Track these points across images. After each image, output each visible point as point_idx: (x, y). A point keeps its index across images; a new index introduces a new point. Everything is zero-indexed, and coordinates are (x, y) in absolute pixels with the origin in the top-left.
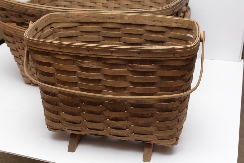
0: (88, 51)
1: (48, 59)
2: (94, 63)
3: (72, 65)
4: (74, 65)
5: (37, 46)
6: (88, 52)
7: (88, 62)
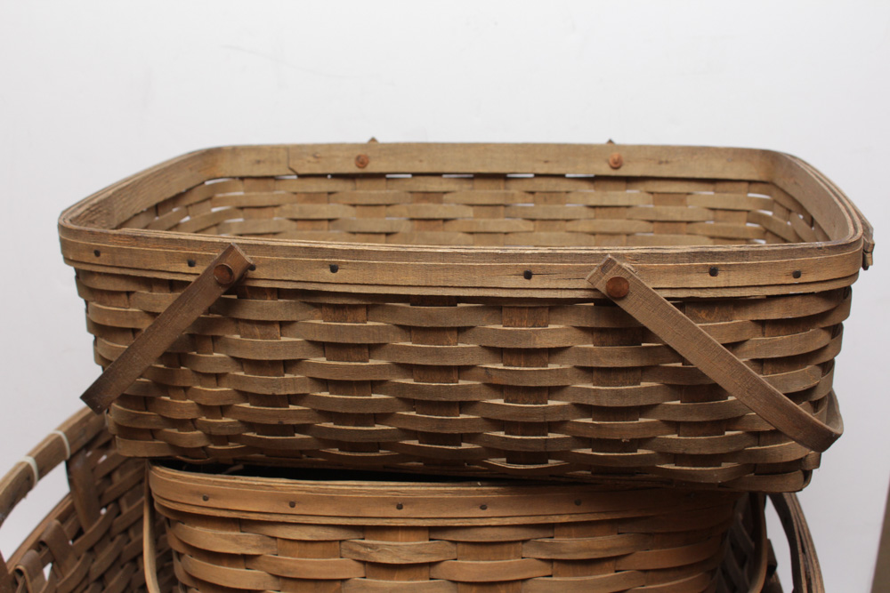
0: (400, 507)
1: (243, 541)
2: (418, 545)
3: (335, 557)
4: (341, 557)
5: (206, 499)
6: (398, 511)
7: (398, 546)
